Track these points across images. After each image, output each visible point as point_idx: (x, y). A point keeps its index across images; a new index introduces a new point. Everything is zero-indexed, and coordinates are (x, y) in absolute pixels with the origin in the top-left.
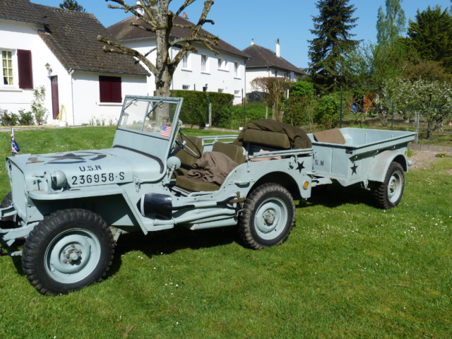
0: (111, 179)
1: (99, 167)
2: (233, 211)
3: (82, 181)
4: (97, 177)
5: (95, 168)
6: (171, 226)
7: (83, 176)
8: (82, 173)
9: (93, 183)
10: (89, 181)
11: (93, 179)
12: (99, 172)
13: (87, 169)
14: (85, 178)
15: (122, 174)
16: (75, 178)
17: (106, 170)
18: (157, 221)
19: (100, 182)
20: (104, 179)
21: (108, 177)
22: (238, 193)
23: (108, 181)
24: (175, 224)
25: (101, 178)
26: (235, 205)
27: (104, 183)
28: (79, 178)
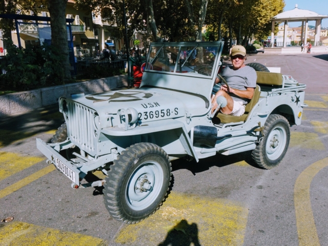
0: (168, 114)
1: (158, 104)
2: (256, 138)
3: (146, 117)
4: (157, 113)
5: (154, 105)
6: (214, 154)
7: (146, 113)
8: (146, 110)
9: (155, 118)
10: (151, 116)
11: (155, 115)
12: (159, 108)
13: (148, 106)
14: (148, 114)
15: (176, 110)
16: (140, 115)
17: (164, 106)
18: (204, 150)
19: (160, 118)
20: (163, 114)
21: (166, 113)
22: (259, 124)
23: (166, 117)
24: (217, 152)
25: (160, 114)
26: (258, 133)
27: (163, 118)
28: (143, 114)
